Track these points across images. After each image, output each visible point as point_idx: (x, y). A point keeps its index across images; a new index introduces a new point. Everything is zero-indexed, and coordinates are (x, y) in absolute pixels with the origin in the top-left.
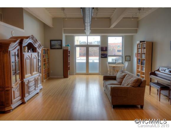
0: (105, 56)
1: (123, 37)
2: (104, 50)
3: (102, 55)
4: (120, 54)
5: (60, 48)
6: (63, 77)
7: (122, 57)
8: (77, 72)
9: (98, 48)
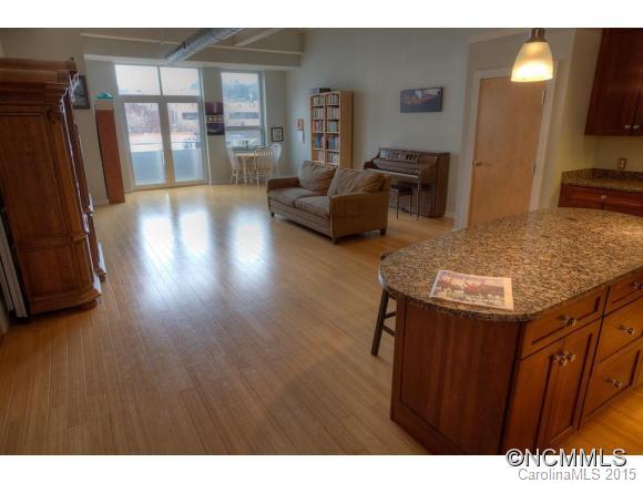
0: (219, 129)
1: (260, 73)
2: (215, 111)
3: (209, 126)
4: (257, 122)
5: (84, 104)
6: (107, 201)
7: (262, 131)
8: (138, 183)
9: (195, 105)
